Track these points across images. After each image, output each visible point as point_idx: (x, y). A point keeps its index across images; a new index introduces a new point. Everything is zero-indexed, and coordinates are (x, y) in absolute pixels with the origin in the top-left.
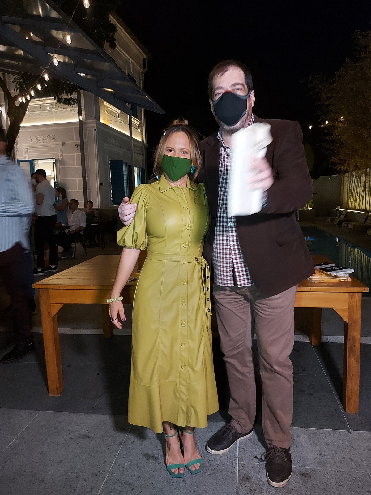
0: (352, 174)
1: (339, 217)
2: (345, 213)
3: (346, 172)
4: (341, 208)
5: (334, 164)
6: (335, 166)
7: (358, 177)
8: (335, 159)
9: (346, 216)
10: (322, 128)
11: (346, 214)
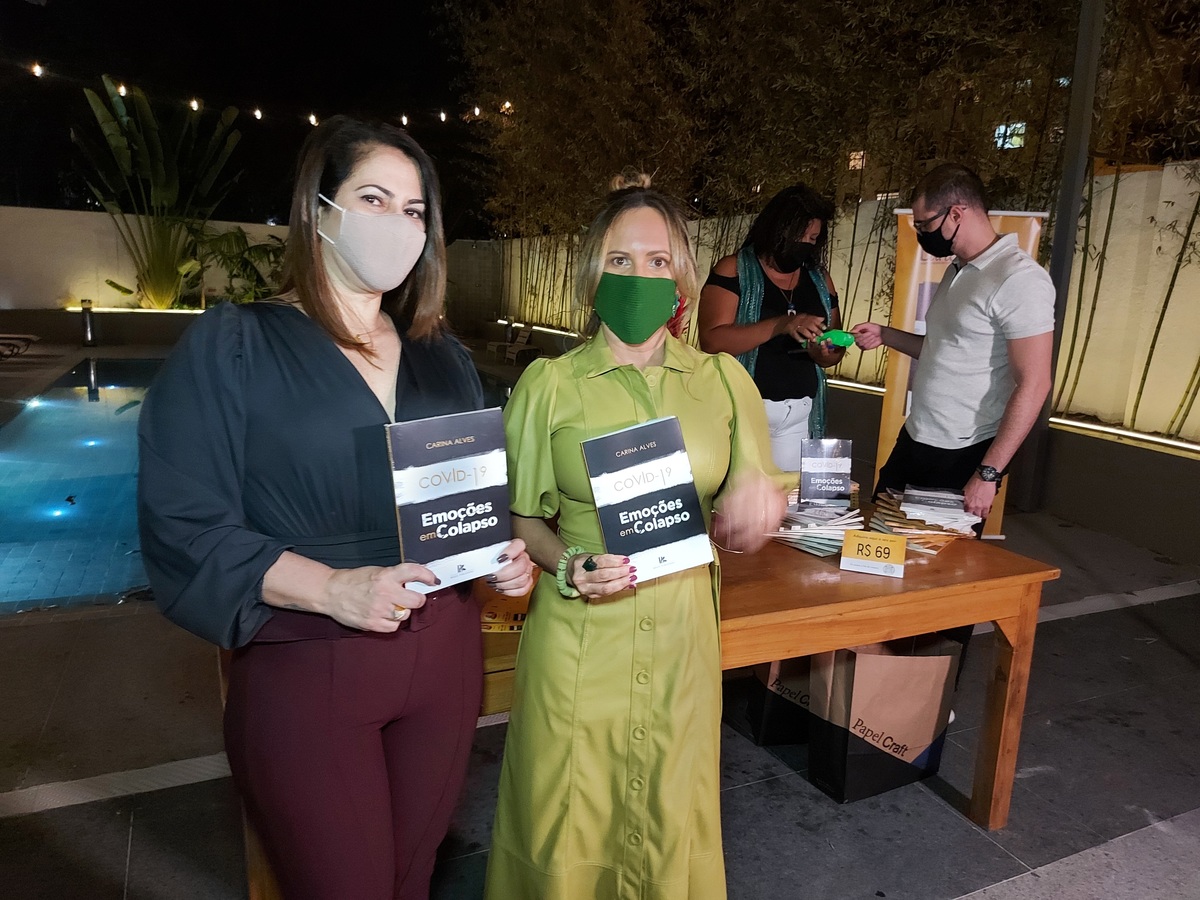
0: (530, 243)
1: (513, 340)
2: (527, 335)
3: (517, 235)
4: (516, 322)
5: (490, 215)
6: (493, 220)
7: (549, 253)
8: (493, 204)
9: (528, 342)
10: (465, 122)
11: (530, 336)
